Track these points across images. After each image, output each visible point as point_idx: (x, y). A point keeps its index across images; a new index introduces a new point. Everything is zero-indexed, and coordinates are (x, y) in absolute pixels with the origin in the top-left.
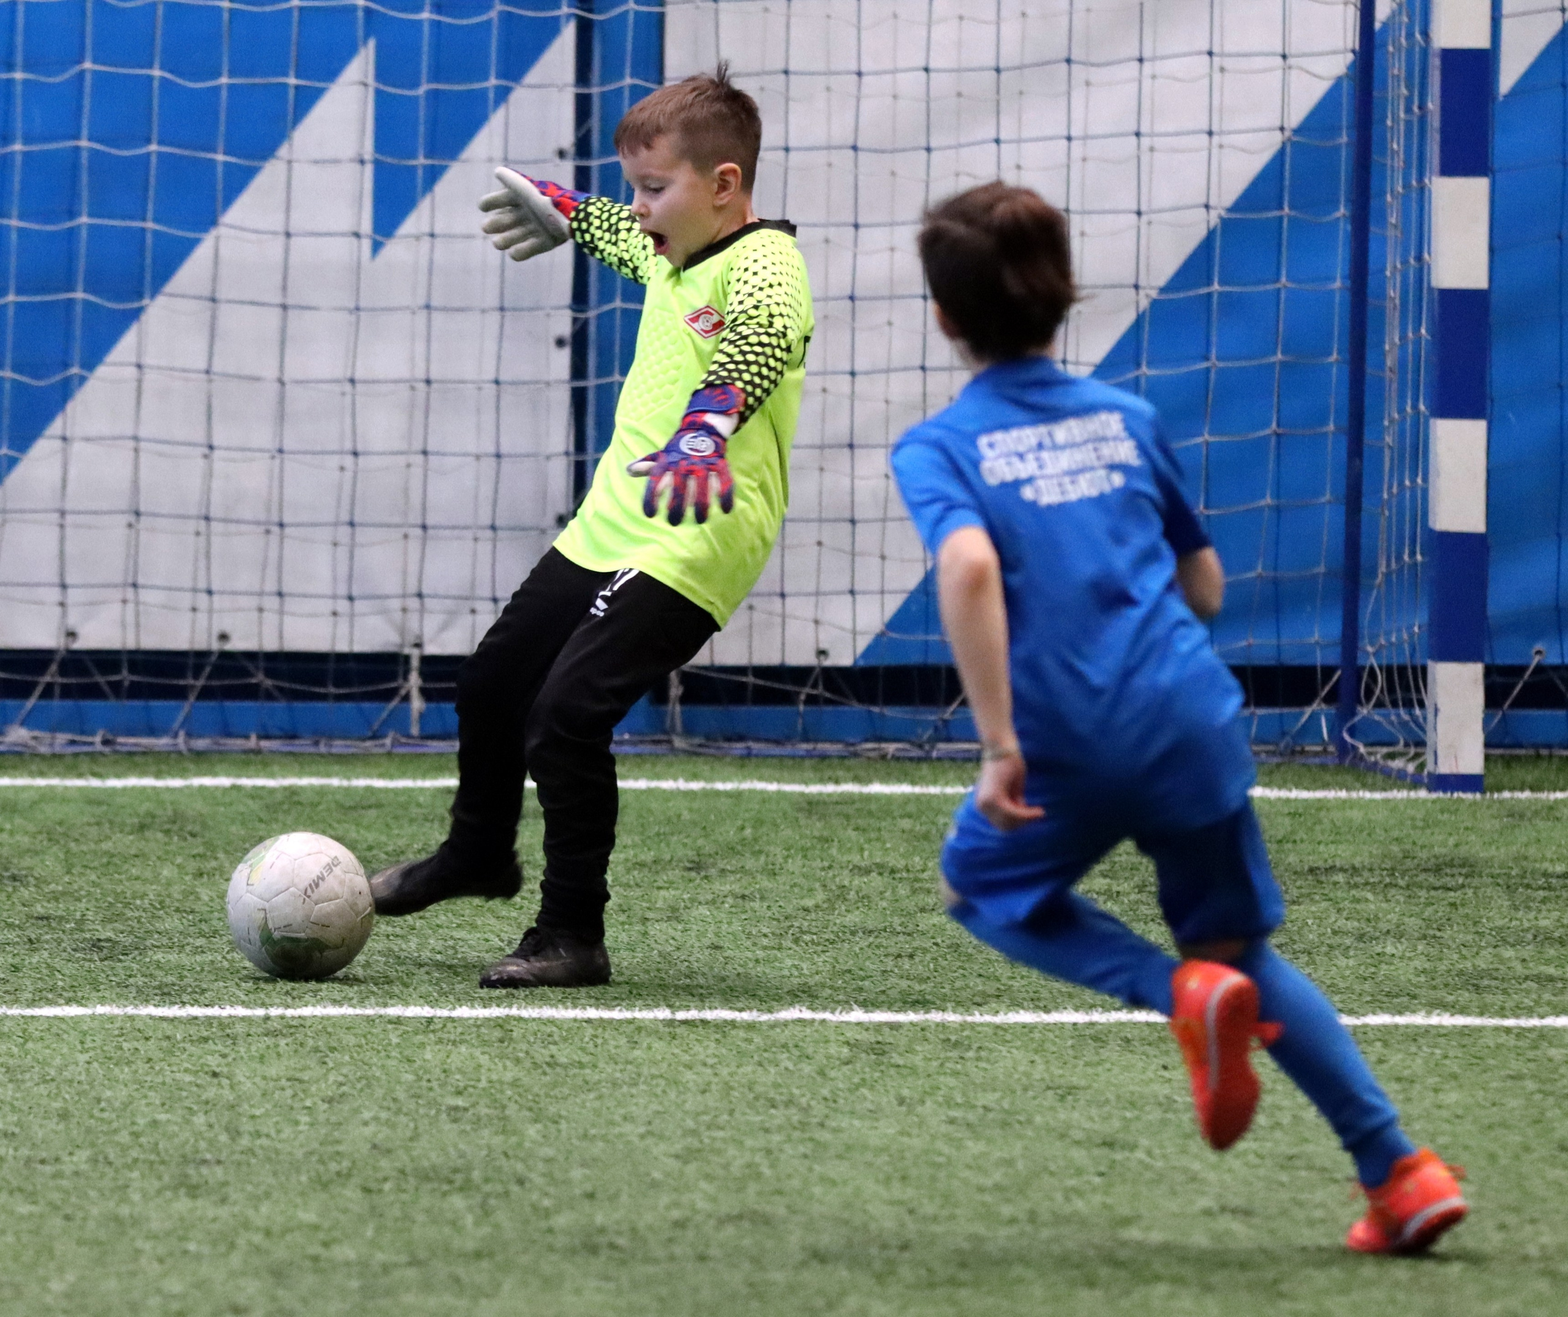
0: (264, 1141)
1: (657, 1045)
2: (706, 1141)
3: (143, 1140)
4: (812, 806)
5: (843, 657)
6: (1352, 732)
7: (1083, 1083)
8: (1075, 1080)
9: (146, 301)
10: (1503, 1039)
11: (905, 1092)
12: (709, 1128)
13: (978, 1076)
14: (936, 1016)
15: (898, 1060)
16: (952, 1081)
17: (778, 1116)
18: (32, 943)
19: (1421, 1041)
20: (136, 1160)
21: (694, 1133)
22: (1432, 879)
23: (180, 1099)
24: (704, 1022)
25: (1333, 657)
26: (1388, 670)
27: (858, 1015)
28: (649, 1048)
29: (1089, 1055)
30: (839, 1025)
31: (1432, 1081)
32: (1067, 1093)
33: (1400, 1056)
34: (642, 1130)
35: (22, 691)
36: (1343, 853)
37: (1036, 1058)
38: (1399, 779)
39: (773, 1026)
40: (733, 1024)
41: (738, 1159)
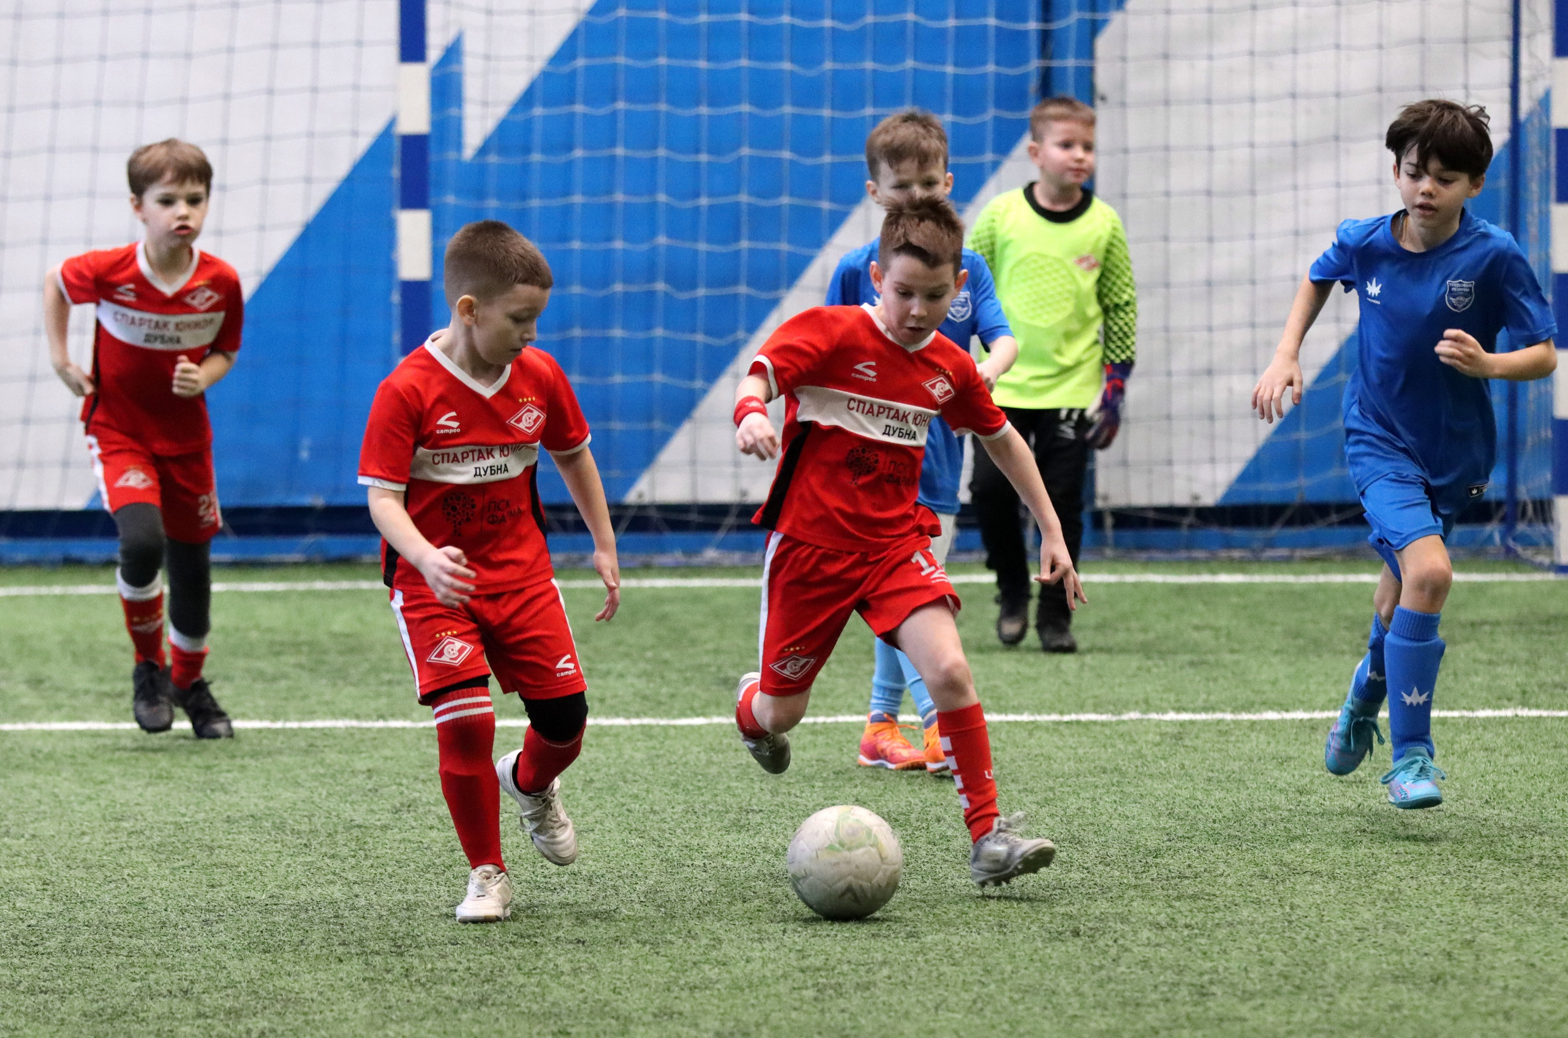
0: (793, 799)
1: (1045, 736)
2: (1058, 794)
3: (718, 798)
4: (1181, 590)
5: (1209, 499)
6: (1514, 539)
7: (1296, 755)
8: (1291, 753)
9: (782, 292)
10: (1556, 724)
11: (1187, 763)
12: (1062, 786)
13: (1233, 752)
14: (1218, 716)
15: (1187, 742)
16: (1216, 755)
17: (1105, 779)
18: (687, 681)
19: (1507, 726)
20: (711, 811)
21: (1052, 789)
22: (1544, 628)
23: (748, 774)
24: (1078, 722)
25: (1502, 495)
26: (1534, 503)
27: (1171, 716)
28: (1040, 738)
29: (1303, 738)
30: (1158, 724)
31: (1505, 751)
32: (1283, 761)
33: (1490, 735)
34: (1021, 787)
35: (714, 528)
36: (1493, 613)
37: (1271, 740)
38: (1540, 568)
39: (1119, 723)
40: (1095, 723)
41: (1073, 803)
